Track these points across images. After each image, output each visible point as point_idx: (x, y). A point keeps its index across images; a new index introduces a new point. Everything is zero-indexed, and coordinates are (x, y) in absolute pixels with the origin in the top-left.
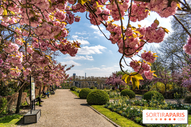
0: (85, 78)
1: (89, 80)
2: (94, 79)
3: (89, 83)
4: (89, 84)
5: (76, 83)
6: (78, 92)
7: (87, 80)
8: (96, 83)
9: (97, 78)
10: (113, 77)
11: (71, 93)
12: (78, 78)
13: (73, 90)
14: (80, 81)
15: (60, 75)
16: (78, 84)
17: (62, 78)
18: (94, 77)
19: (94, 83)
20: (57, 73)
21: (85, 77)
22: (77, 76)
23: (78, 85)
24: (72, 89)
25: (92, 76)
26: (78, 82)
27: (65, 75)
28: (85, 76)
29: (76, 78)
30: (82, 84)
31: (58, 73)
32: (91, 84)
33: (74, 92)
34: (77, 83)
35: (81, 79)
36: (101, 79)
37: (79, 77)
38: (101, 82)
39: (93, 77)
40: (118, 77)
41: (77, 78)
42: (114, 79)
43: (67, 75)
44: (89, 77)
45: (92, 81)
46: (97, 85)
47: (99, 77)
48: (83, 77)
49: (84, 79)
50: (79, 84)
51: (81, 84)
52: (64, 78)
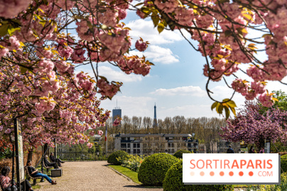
0: (152, 123)
1: (168, 131)
2: (183, 124)
3: (167, 138)
4: (169, 145)
5: (125, 142)
6: (134, 168)
7: (161, 130)
8: (192, 139)
9: (196, 121)
10: (247, 117)
11: (110, 171)
12: (132, 123)
13: (119, 164)
14: (136, 132)
15: (87, 113)
16: (132, 145)
17: (92, 121)
18: (183, 118)
19: (185, 138)
20: (78, 107)
21: (155, 120)
22: (126, 118)
23: (132, 148)
24: (114, 161)
25: (177, 117)
26: (131, 139)
27: (98, 114)
28: (152, 118)
29: (123, 122)
30: (144, 145)
31: (80, 107)
32: (176, 144)
33: (119, 168)
34: (129, 141)
35: (142, 126)
36: (208, 124)
37: (135, 119)
38: (212, 137)
39: (179, 120)
40: (265, 116)
41: (126, 125)
42: (251, 122)
43: (104, 113)
44: (167, 121)
45: (180, 132)
46: (195, 145)
47: (203, 119)
48: (147, 120)
49: (151, 127)
50: (134, 146)
51: (141, 144)
52: (97, 121)
